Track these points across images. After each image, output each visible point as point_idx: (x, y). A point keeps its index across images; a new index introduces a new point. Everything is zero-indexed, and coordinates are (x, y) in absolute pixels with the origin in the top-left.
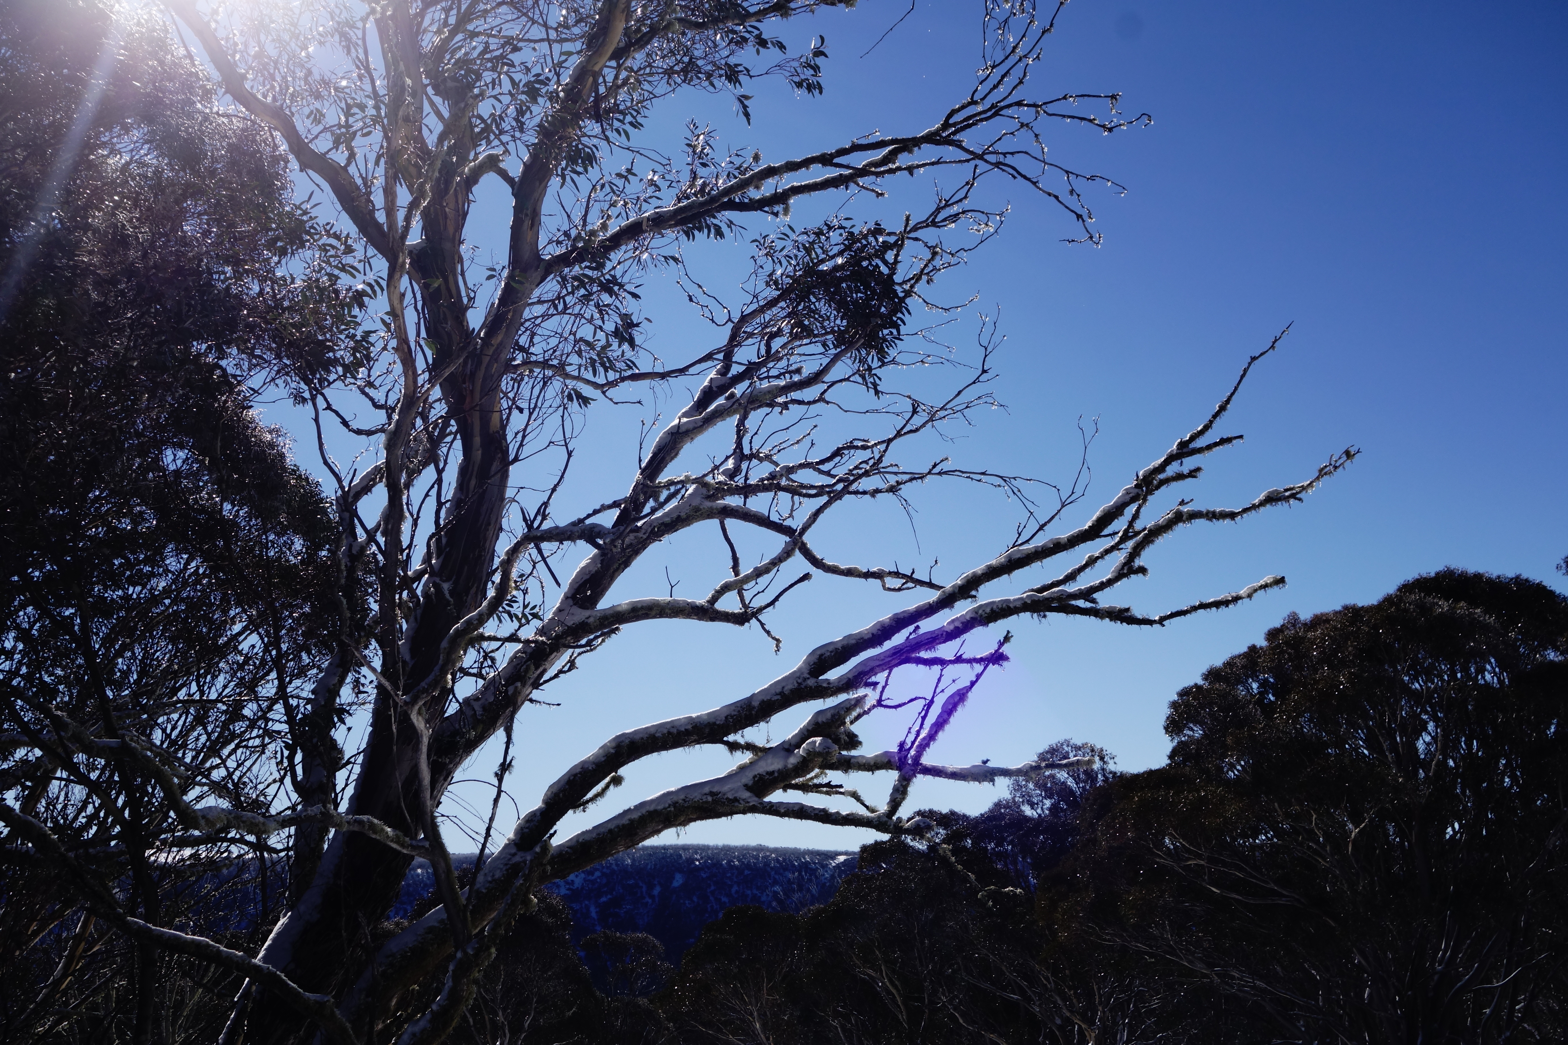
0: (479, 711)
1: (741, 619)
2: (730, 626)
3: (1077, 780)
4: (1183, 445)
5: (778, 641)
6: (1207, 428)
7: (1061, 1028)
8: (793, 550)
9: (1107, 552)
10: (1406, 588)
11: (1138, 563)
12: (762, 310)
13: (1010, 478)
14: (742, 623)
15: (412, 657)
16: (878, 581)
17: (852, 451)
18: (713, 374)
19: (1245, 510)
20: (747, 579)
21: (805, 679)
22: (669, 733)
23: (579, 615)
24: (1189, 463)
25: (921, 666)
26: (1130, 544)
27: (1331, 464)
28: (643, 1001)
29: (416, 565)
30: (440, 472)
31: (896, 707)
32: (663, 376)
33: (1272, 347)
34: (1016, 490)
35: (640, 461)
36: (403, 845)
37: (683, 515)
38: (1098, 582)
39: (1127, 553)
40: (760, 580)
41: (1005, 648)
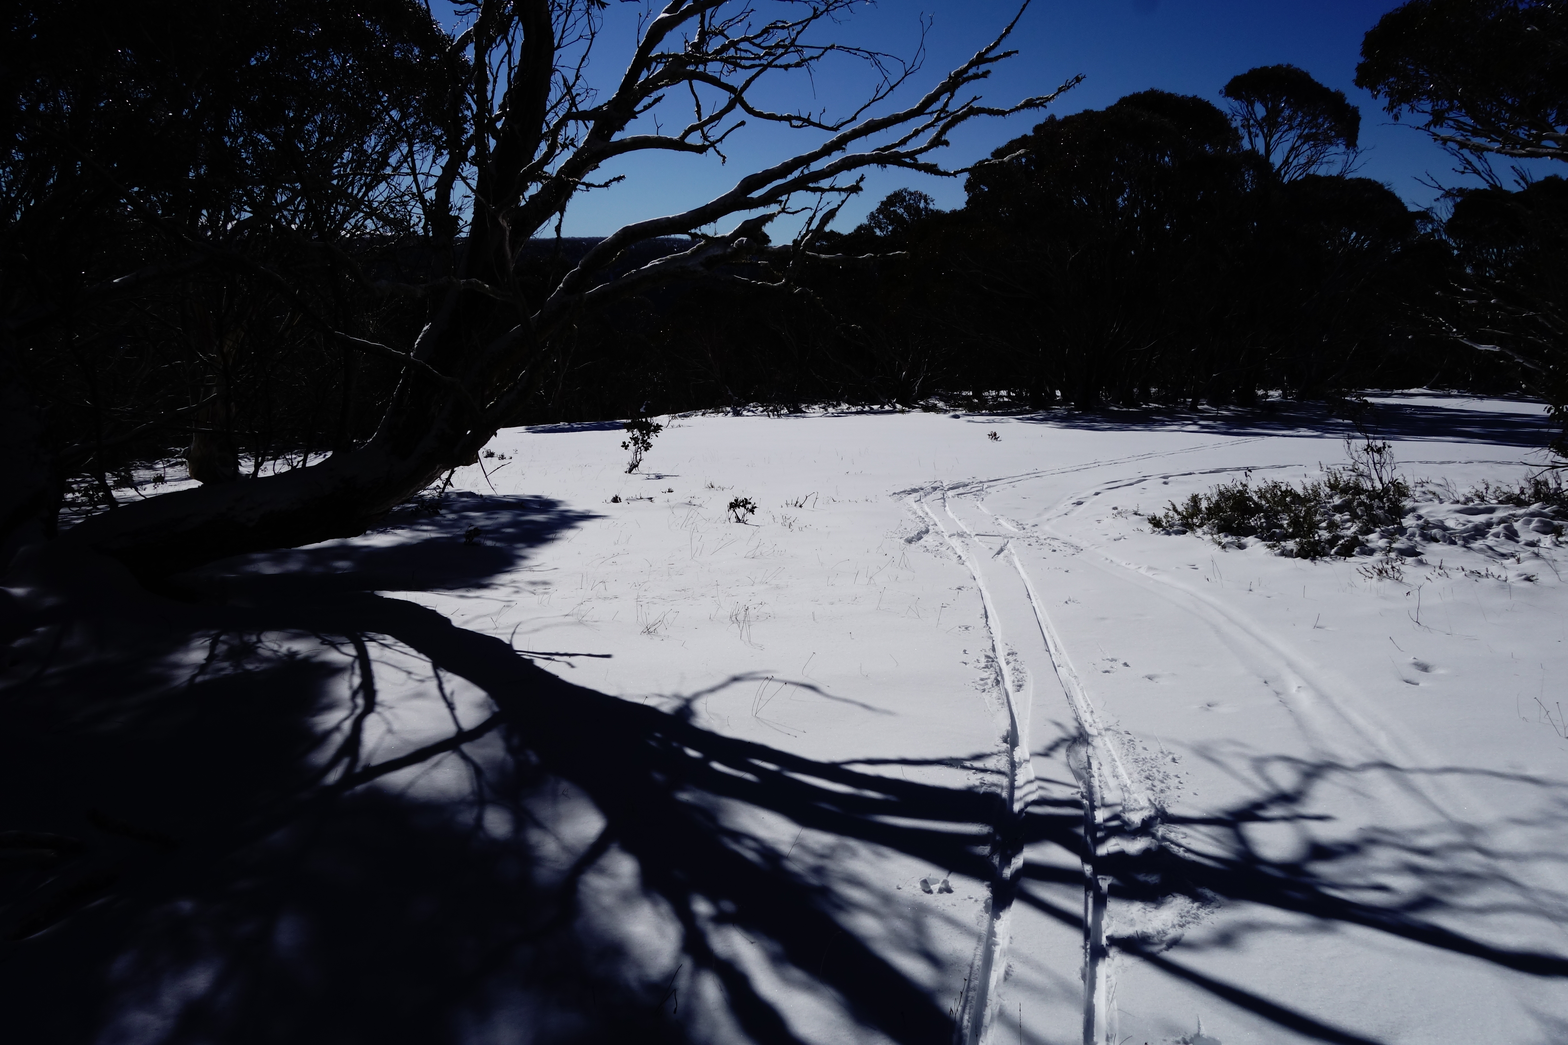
0: (539, 204)
1: (701, 149)
2: (694, 154)
3: (909, 214)
4: (980, 55)
5: (724, 158)
6: (996, 44)
7: (887, 362)
8: (734, 105)
9: (927, 127)
11: (944, 138)
13: (874, 53)
14: (701, 153)
15: (497, 169)
16: (788, 123)
17: (775, 30)
19: (1011, 111)
20: (706, 123)
21: (738, 197)
22: (656, 227)
23: (601, 144)
25: (809, 192)
26: (941, 123)
27: (1066, 86)
29: (497, 112)
30: (509, 46)
31: (793, 213)
34: (877, 62)
35: (638, 42)
36: (497, 295)
37: (666, 77)
38: (919, 148)
39: (939, 128)
40: (714, 124)
41: (861, 184)
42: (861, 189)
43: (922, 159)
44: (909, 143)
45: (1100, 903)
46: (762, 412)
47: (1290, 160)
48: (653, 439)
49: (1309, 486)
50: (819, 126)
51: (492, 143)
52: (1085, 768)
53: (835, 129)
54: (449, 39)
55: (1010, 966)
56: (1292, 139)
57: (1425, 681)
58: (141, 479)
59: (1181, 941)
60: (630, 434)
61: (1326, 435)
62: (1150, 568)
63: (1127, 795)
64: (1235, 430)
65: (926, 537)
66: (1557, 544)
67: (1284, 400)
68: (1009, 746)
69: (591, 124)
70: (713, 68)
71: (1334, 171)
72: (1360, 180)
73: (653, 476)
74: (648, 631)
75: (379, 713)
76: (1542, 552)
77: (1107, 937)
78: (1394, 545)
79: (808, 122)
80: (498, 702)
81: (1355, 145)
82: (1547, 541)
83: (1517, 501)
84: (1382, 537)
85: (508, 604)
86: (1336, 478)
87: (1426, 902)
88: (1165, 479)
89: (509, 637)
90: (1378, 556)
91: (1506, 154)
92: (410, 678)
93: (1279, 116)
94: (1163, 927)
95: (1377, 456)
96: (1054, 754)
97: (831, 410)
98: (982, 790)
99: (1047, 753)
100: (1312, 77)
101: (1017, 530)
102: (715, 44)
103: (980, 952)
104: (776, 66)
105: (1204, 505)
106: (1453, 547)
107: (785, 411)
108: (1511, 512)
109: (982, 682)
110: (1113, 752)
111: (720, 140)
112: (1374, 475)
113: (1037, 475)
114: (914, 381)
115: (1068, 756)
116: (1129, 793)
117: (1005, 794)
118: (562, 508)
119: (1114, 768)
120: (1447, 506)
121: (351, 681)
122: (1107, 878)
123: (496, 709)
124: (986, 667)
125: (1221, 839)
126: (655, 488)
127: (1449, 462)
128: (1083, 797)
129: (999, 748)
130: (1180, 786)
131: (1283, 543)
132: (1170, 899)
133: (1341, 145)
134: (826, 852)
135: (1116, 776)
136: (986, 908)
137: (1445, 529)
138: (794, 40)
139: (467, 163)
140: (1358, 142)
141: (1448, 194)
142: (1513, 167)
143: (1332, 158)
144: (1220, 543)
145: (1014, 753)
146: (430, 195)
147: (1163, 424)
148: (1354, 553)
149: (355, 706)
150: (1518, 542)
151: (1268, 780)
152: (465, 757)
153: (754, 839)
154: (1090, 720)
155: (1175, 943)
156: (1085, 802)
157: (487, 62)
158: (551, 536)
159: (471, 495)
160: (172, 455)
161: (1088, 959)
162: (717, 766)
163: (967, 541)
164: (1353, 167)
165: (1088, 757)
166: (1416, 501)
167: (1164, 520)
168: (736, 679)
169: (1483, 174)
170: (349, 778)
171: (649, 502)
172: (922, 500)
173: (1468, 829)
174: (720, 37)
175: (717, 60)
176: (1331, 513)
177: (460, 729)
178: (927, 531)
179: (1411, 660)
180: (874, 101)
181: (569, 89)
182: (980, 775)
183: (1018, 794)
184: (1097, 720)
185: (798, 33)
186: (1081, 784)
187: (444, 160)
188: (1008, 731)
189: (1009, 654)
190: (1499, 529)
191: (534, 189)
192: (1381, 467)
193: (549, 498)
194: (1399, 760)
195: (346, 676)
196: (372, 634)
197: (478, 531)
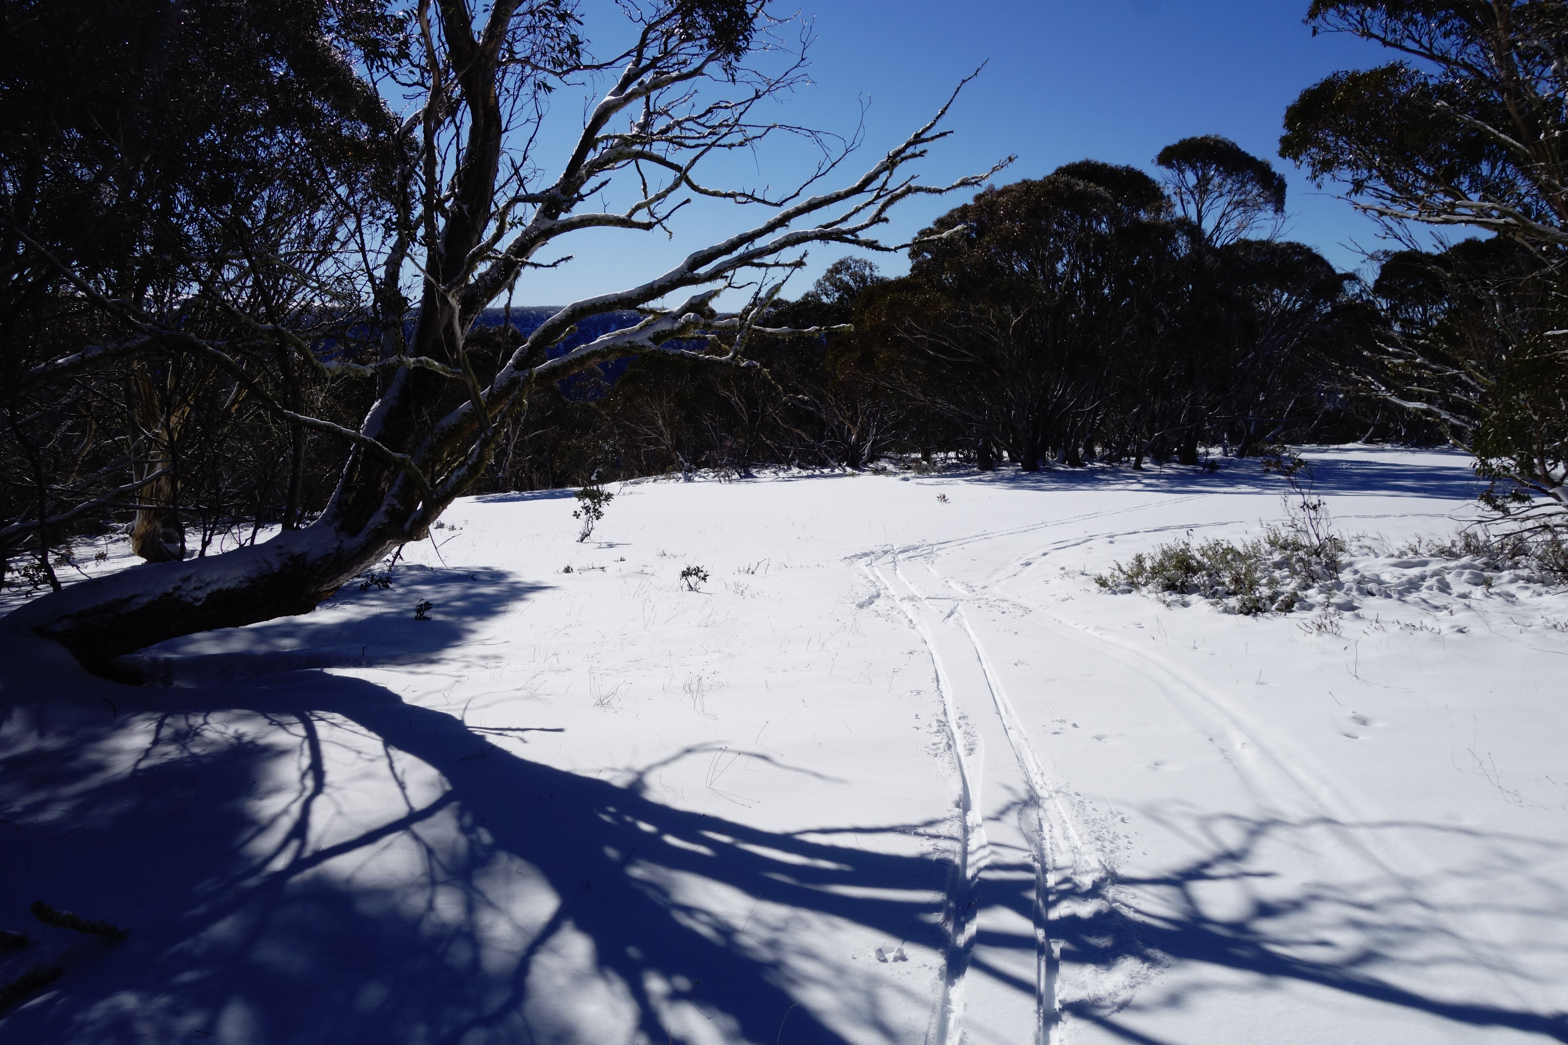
0: (489, 282)
1: (648, 226)
2: (641, 231)
3: (855, 281)
4: (917, 136)
5: (671, 233)
6: (932, 125)
7: (837, 427)
8: (680, 183)
9: (867, 204)
10: (1061, 171)
11: (883, 215)
12: (662, 21)
13: (815, 132)
14: (648, 229)
15: (446, 251)
16: (732, 199)
17: (719, 110)
18: (630, 66)
19: (948, 189)
20: (652, 201)
21: (685, 273)
22: (604, 303)
23: (548, 224)
24: (920, 147)
25: (754, 268)
26: (881, 201)
27: (999, 166)
28: (593, 404)
29: (445, 193)
30: (458, 128)
31: (739, 288)
32: (598, 67)
33: (976, 74)
34: (818, 140)
35: (585, 123)
36: (447, 373)
37: (612, 157)
38: (860, 225)
39: (879, 206)
40: (660, 201)
41: (805, 260)
42: (805, 264)
43: (863, 235)
44: (850, 220)
45: (1052, 966)
46: (714, 477)
47: (1221, 226)
48: (604, 508)
49: (1249, 544)
50: (764, 202)
51: (441, 222)
52: (1036, 831)
53: (779, 205)
54: (398, 120)
55: (965, 1033)
56: (1222, 206)
57: (1364, 735)
58: (83, 557)
59: (1132, 1003)
60: (581, 503)
61: (1267, 491)
62: (1097, 628)
63: (1077, 857)
64: (1178, 488)
65: (877, 602)
66: (1488, 596)
67: (1225, 458)
68: (961, 810)
69: (539, 206)
70: (659, 148)
71: (1264, 236)
72: (1290, 244)
73: (604, 545)
74: (601, 703)
75: (328, 795)
76: (1473, 603)
77: (1060, 1001)
78: (1332, 600)
79: (752, 198)
80: (451, 780)
81: (1283, 211)
82: (1478, 592)
83: (1448, 553)
84: (1321, 592)
85: (459, 679)
86: (1276, 535)
87: (1367, 957)
88: (1111, 539)
89: (461, 712)
90: (1317, 611)
91: (1423, 221)
92: (360, 758)
93: (1209, 183)
94: (1114, 989)
95: (1313, 513)
96: (1004, 818)
97: (781, 474)
98: (935, 857)
99: (998, 817)
100: (1239, 147)
101: (966, 593)
102: (660, 124)
103: (934, 1020)
104: (720, 146)
105: (1148, 564)
106: (1388, 600)
107: (736, 476)
108: (1444, 565)
109: (934, 747)
110: (1064, 814)
111: (667, 217)
112: (1311, 531)
113: (985, 536)
114: (864, 445)
115: (1019, 819)
116: (1080, 854)
117: (958, 861)
118: (512, 579)
119: (1065, 830)
120: (1382, 560)
121: (299, 762)
122: (1060, 941)
123: (448, 787)
124: (938, 731)
125: (1170, 898)
126: (607, 557)
127: (1384, 516)
128: (1035, 860)
129: (952, 813)
130: (1129, 846)
131: (1225, 601)
132: (1120, 960)
133: (1269, 211)
134: (780, 924)
135: (1067, 838)
136: (941, 974)
137: (1380, 583)
138: (737, 120)
139: (416, 244)
140: (1285, 208)
141: (1372, 257)
142: (1432, 233)
143: (1261, 223)
144: (1164, 602)
145: (967, 817)
146: (380, 273)
147: (1107, 482)
148: (1294, 609)
149: (304, 788)
150: (1450, 594)
151: (1213, 838)
152: (416, 837)
153: (708, 913)
154: (1040, 782)
155: (1124, 1006)
156: (1037, 865)
157: (436, 145)
158: (502, 609)
159: (422, 568)
160: (114, 531)
161: (1041, 1024)
162: (671, 840)
163: (918, 604)
164: (1282, 232)
165: (1040, 820)
166: (1352, 555)
167: (1110, 580)
168: (688, 751)
169: (1403, 239)
170: (298, 864)
171: (601, 572)
172: (874, 564)
173: (1407, 883)
174: (665, 116)
175: (662, 140)
176: (1271, 569)
177: (411, 809)
178: (878, 596)
179: (1350, 714)
180: (816, 177)
181: (517, 170)
182: (933, 841)
183: (971, 859)
184: (1047, 782)
185: (741, 114)
186: (1032, 847)
187: (392, 241)
188: (960, 796)
189: (960, 718)
190: (1432, 582)
191: (483, 268)
192: (1318, 523)
193: (501, 569)
194: (1340, 814)
195: (296, 756)
196: (321, 713)
197: (428, 606)
